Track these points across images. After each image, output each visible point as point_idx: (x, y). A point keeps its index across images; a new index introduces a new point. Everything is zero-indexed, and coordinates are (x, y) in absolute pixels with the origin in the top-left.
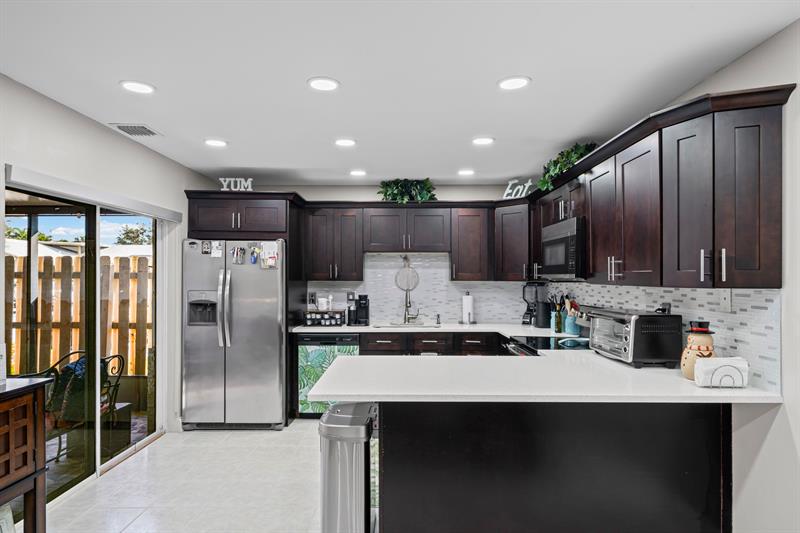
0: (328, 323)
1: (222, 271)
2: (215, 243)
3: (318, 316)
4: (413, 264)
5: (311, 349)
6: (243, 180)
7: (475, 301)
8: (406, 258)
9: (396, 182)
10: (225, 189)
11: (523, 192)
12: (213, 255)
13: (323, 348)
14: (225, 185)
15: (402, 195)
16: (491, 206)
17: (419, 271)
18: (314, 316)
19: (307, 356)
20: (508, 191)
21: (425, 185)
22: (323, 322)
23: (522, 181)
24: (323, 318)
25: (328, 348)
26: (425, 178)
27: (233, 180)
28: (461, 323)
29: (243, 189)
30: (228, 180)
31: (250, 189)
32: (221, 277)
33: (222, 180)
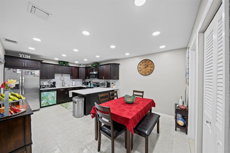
0: (47, 87)
1: (21, 76)
2: (18, 70)
3: (44, 86)
4: (63, 76)
5: (44, 93)
6: (27, 56)
7: (75, 82)
8: (62, 75)
9: (62, 61)
10: (21, 57)
11: (84, 66)
12: (17, 72)
13: (48, 92)
14: (21, 56)
15: (64, 64)
16: (78, 68)
17: (65, 77)
18: (43, 86)
19: (44, 94)
20: (81, 66)
21: (67, 63)
22: (45, 87)
23: (84, 65)
24: (46, 87)
25: (49, 92)
26: (68, 61)
27: (24, 55)
28: (73, 86)
29: (27, 58)
30: (22, 55)
31: (30, 58)
32: (21, 78)
33: (20, 54)
